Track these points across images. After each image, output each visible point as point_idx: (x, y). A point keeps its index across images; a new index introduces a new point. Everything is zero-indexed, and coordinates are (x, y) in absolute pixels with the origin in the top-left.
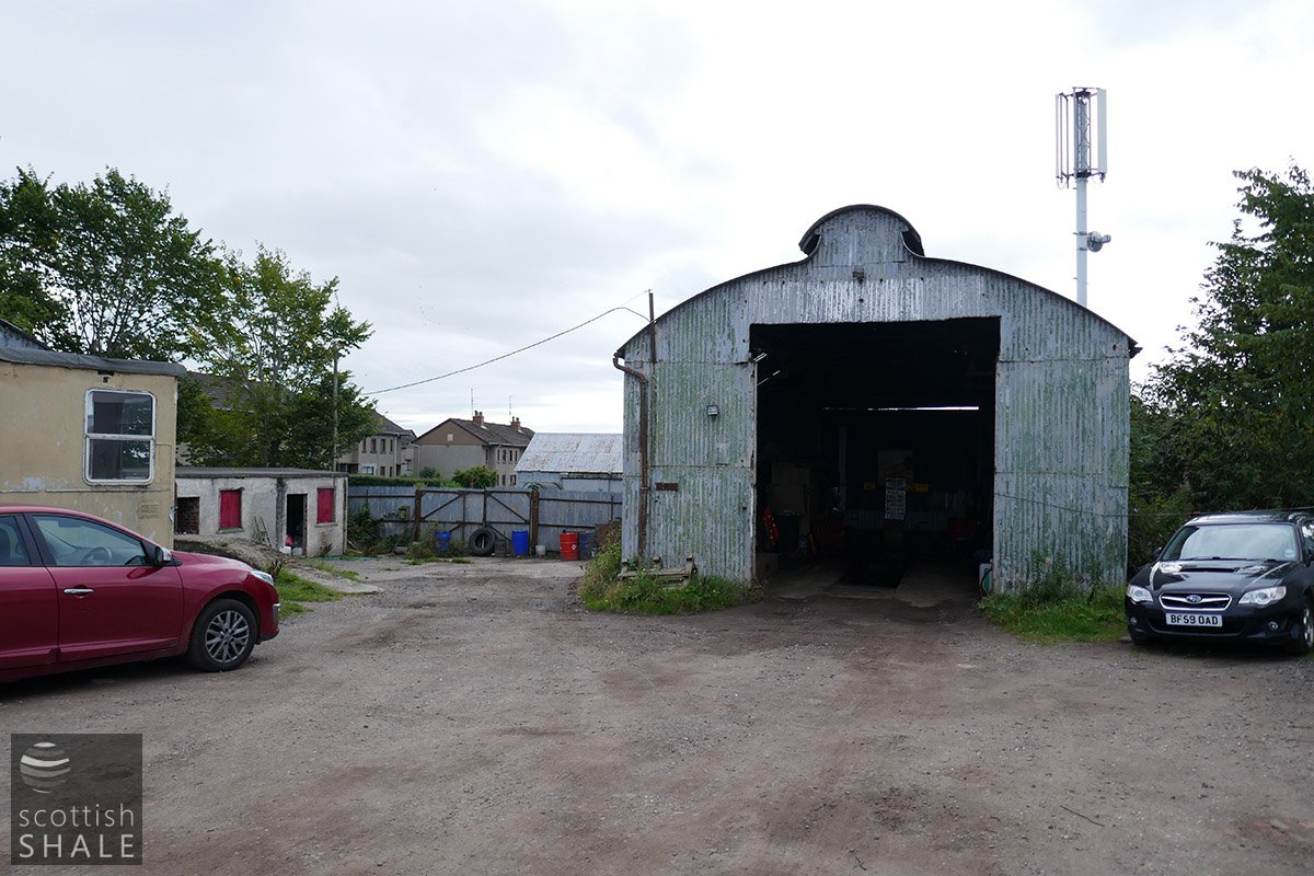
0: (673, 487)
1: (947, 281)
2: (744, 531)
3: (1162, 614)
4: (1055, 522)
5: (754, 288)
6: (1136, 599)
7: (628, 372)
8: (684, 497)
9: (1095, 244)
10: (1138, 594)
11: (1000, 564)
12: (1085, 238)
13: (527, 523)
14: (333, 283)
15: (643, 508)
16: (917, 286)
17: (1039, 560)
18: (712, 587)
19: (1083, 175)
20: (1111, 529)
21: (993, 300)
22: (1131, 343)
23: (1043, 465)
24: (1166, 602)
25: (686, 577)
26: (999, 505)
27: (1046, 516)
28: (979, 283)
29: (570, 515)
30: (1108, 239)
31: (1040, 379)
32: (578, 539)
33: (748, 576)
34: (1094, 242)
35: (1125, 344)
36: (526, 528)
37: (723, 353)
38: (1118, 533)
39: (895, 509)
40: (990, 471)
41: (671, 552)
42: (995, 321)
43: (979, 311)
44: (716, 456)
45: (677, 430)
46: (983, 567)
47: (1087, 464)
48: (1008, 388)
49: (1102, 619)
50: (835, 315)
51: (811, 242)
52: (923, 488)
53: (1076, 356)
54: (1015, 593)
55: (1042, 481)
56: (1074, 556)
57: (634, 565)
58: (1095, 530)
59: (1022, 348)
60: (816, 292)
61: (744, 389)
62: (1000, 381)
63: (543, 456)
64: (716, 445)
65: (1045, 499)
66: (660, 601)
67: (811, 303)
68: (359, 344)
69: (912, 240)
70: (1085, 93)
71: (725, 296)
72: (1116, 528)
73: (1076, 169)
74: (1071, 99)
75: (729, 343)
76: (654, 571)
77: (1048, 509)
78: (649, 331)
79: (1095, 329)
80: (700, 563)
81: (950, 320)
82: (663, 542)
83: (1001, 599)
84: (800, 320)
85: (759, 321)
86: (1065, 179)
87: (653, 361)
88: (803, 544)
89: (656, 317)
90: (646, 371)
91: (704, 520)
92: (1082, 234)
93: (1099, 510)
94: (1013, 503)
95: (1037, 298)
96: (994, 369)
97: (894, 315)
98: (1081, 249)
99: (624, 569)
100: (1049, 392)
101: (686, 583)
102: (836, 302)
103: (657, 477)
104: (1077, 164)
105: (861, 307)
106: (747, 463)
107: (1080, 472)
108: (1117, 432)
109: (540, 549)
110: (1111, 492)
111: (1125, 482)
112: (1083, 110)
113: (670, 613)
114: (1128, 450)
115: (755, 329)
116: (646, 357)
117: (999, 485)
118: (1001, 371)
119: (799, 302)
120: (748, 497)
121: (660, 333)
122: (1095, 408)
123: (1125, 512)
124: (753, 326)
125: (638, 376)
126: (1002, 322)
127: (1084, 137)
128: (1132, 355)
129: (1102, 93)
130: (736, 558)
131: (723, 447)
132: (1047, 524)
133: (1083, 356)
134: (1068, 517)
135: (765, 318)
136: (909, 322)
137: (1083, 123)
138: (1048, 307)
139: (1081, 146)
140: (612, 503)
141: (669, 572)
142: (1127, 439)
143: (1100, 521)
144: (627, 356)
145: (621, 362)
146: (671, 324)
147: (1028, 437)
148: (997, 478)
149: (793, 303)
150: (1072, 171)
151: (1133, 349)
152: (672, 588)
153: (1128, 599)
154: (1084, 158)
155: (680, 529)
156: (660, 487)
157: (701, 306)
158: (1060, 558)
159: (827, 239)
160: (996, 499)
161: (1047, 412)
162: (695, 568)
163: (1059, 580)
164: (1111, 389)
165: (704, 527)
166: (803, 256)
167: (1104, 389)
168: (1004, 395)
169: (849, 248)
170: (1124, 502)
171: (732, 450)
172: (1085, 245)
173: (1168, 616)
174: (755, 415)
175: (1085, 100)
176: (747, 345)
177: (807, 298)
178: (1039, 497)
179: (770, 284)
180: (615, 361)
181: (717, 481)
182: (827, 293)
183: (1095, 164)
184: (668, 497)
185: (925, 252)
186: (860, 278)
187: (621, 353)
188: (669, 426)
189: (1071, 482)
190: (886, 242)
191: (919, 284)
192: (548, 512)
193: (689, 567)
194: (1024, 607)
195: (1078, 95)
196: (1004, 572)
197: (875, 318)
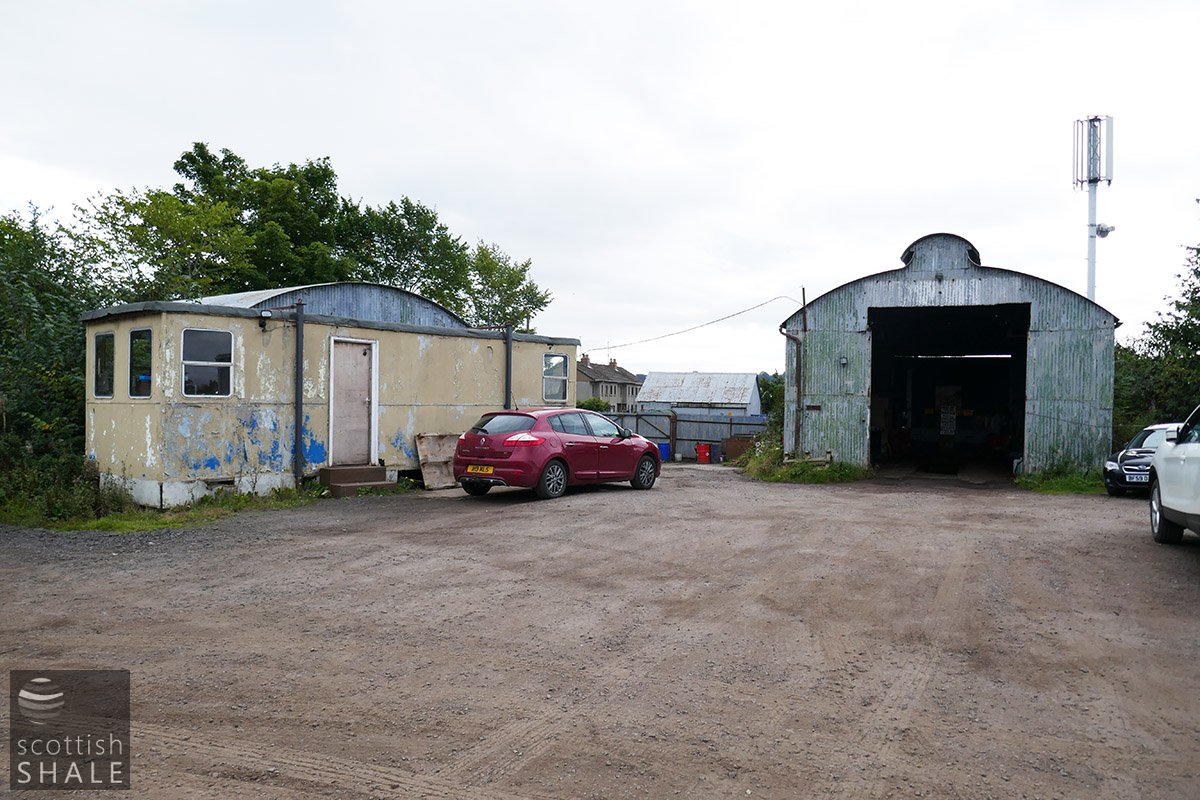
0: (818, 408)
1: (996, 280)
2: (864, 435)
3: (1124, 475)
4: (1064, 430)
5: (870, 286)
6: (1109, 468)
7: (789, 337)
8: (825, 414)
9: (1103, 232)
10: (1111, 466)
11: (1029, 456)
12: (1095, 229)
13: (668, 437)
14: (527, 265)
15: (798, 421)
16: (976, 283)
17: (1053, 451)
18: (845, 468)
19: (1094, 181)
20: (1101, 435)
21: (1026, 293)
22: (1116, 320)
23: (1057, 395)
24: (1126, 469)
25: (827, 463)
26: (1028, 420)
27: (1059, 426)
28: (1017, 282)
29: (700, 432)
30: (1113, 229)
31: (1056, 342)
32: (710, 448)
33: (866, 462)
34: (1102, 231)
35: (1112, 319)
36: (668, 441)
37: (850, 325)
38: (1105, 436)
39: (948, 426)
40: (1023, 398)
41: (816, 448)
42: (1027, 306)
43: (1017, 299)
44: (845, 389)
45: (821, 374)
46: (1016, 461)
47: (1086, 395)
48: (1037, 348)
49: (1092, 485)
50: (923, 302)
51: (908, 256)
52: (969, 413)
53: (1080, 328)
54: (1038, 473)
55: (1057, 405)
56: (1078, 450)
57: (792, 456)
58: (1090, 435)
59: (1045, 323)
60: (912, 288)
61: (865, 346)
62: (1030, 343)
63: (656, 390)
64: (846, 382)
65: (1058, 416)
66: (814, 475)
67: (907, 293)
68: (542, 308)
69: (974, 255)
70: (1096, 119)
71: (851, 290)
72: (1104, 434)
73: (1089, 176)
74: (1086, 124)
75: (854, 319)
76: (807, 459)
77: (1060, 422)
78: (802, 311)
79: (1093, 312)
80: (835, 455)
81: (998, 305)
82: (810, 442)
83: (1030, 475)
84: (901, 305)
85: (874, 306)
86: (1080, 184)
87: (805, 330)
88: (883, 450)
89: (807, 303)
90: (800, 336)
91: (838, 429)
92: (1092, 225)
93: (1093, 422)
94: (1037, 419)
95: (1055, 292)
96: (1026, 335)
97: (961, 302)
98: (1092, 237)
99: (786, 458)
100: (1062, 350)
101: (827, 466)
102: (924, 294)
103: (807, 402)
104: (1089, 172)
105: (941, 297)
106: (866, 393)
107: (1081, 400)
108: (1104, 374)
109: (678, 456)
110: (1101, 412)
111: (1110, 405)
112: (1095, 132)
113: (821, 482)
114: (1112, 386)
115: (871, 310)
116: (800, 327)
117: (1028, 407)
118: (1031, 338)
119: (900, 293)
120: (866, 414)
121: (809, 313)
122: (1092, 360)
123: (1111, 424)
124: (869, 309)
125: (795, 340)
126: (1032, 306)
127: (1095, 152)
128: (1116, 327)
129: (1110, 120)
130: (858, 452)
131: (850, 383)
132: (1059, 431)
133: (1085, 328)
134: (1073, 427)
135: (877, 303)
136: (971, 306)
137: (1095, 141)
138: (1062, 297)
139: (1094, 158)
140: (731, 424)
141: (814, 459)
142: (1112, 379)
143: (1094, 430)
144: (788, 327)
145: (784, 331)
146: (816, 307)
147: (1047, 377)
148: (1027, 403)
149: (896, 295)
150: (1085, 178)
151: (1117, 323)
152: (819, 469)
153: (1105, 469)
154: (1095, 167)
155: (822, 434)
156: (809, 408)
157: (836, 296)
158: (1068, 451)
159: (918, 254)
160: (1027, 416)
161: (1060, 363)
162: (831, 458)
163: (1066, 464)
164: (1103, 348)
165: (837, 433)
166: (902, 265)
167: (1098, 348)
168: (1032, 351)
169: (933, 260)
170: (1110, 418)
171: (856, 386)
172: (1094, 233)
173: (1127, 477)
174: (870, 363)
175: (1097, 124)
176: (866, 321)
177: (905, 292)
178: (1055, 415)
179: (881, 282)
180: (781, 330)
181: (846, 405)
182: (917, 288)
183: (1103, 174)
184: (814, 414)
185: (982, 262)
186: (940, 279)
187: (784, 325)
188: (815, 370)
189: (1076, 406)
190: (957, 255)
191: (978, 282)
192: (684, 430)
193: (829, 456)
194: (1044, 479)
195: (1091, 121)
196: (1032, 460)
197: (949, 303)
